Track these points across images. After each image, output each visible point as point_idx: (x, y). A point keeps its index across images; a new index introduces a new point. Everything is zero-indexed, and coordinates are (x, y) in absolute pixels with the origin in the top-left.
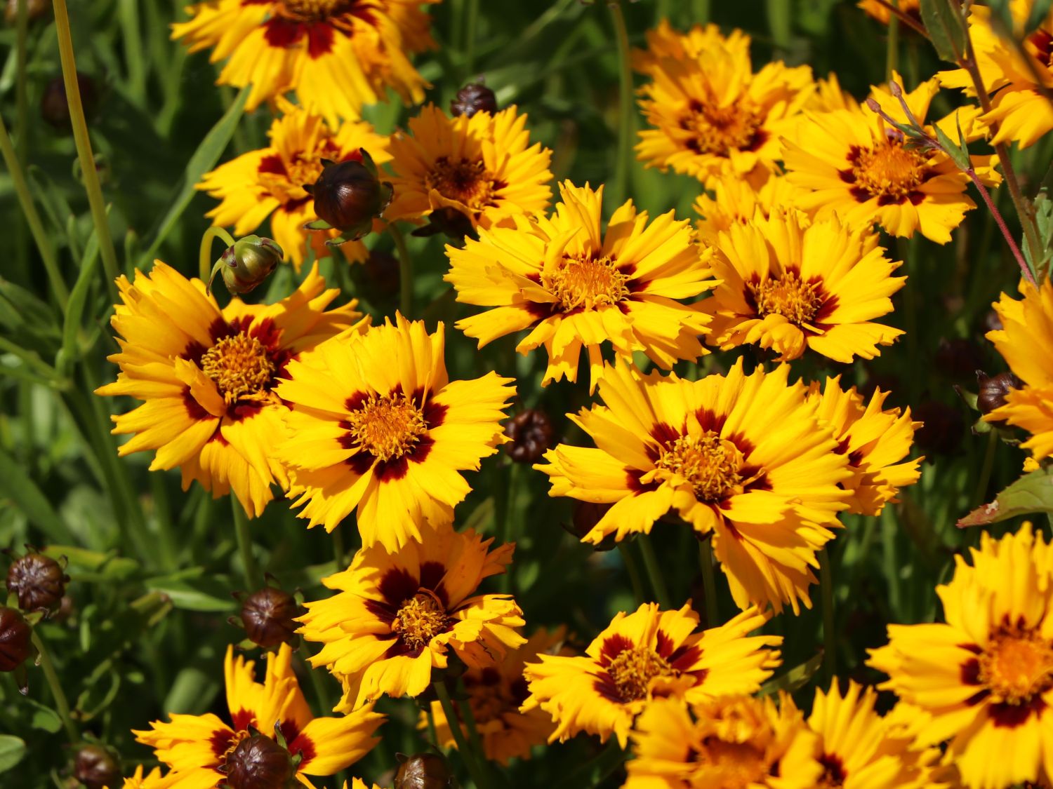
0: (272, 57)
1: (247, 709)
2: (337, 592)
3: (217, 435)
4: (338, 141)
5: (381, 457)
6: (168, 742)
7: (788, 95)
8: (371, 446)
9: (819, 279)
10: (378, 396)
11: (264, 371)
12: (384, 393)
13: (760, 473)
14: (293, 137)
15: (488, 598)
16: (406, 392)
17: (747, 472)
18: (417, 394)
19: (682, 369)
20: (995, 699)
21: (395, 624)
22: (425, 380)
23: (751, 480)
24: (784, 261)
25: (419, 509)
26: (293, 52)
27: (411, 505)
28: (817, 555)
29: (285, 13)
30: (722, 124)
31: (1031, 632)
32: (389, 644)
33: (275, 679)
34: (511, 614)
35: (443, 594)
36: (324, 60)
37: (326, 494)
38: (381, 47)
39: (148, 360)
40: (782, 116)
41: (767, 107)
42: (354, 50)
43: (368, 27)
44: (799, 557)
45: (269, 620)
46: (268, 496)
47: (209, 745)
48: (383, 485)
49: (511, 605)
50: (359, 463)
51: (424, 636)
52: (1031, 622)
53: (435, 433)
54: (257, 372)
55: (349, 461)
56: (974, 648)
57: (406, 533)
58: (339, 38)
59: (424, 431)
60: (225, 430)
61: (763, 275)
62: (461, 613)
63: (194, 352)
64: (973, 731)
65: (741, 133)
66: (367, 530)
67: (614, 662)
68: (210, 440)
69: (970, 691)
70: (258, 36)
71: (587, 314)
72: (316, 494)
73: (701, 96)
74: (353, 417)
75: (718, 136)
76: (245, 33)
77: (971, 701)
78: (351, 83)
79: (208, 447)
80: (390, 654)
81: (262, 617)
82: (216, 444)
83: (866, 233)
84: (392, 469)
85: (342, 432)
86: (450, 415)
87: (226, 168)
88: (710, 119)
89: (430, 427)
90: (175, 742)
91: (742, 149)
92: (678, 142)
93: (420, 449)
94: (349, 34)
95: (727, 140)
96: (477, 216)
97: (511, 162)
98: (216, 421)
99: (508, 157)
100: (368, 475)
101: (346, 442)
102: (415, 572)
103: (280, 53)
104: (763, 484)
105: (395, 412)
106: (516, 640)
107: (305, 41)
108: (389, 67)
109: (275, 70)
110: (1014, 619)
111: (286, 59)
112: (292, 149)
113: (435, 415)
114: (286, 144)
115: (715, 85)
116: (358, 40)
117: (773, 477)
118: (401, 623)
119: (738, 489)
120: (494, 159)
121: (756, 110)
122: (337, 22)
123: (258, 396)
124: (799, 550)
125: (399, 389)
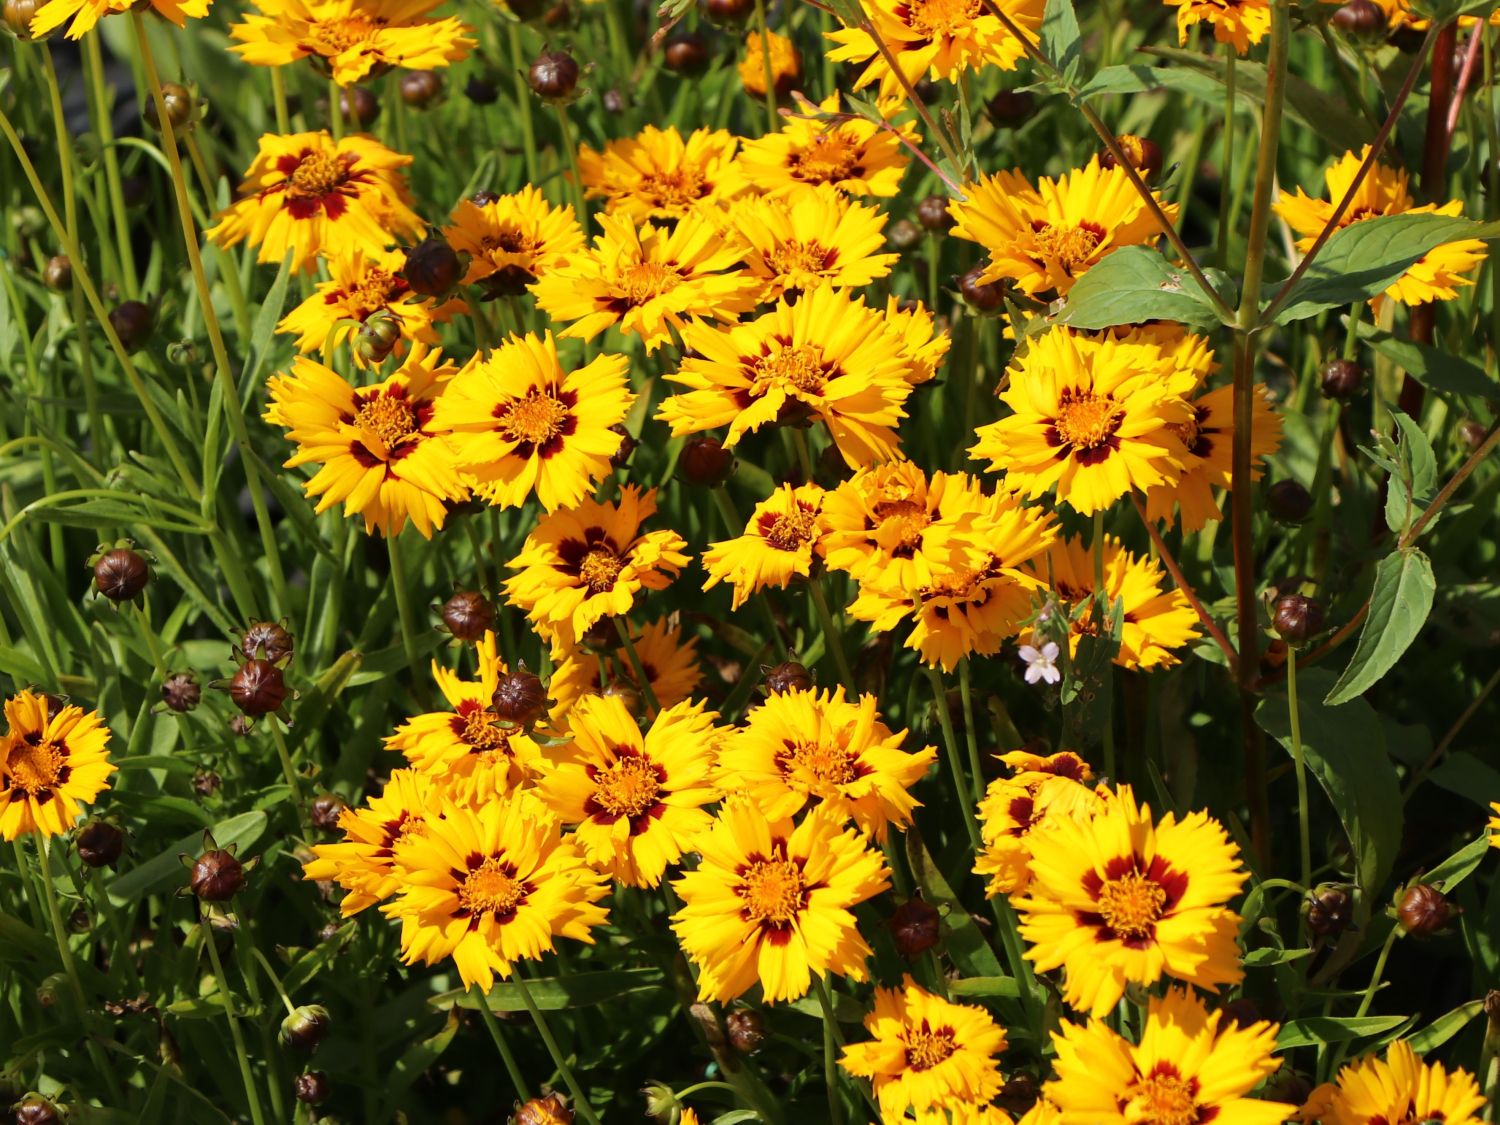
0: (300, 229)
1: (467, 698)
2: (524, 568)
3: (389, 474)
4: (381, 268)
5: (541, 440)
6: (415, 738)
7: (718, 153)
8: (527, 436)
9: (814, 242)
10: (517, 400)
11: (408, 418)
12: (522, 395)
13: (835, 367)
14: (346, 272)
15: (649, 536)
16: (540, 389)
17: (826, 367)
18: (548, 387)
19: (746, 317)
20: (1080, 448)
21: (583, 575)
22: (551, 376)
23: (830, 373)
24: (782, 239)
25: (585, 469)
26: (317, 219)
27: (578, 467)
28: (903, 408)
29: (299, 193)
30: (676, 182)
31: (1089, 395)
32: (585, 589)
33: (489, 661)
34: (674, 540)
35: (611, 542)
36: (343, 219)
37: (506, 482)
38: (385, 201)
39: (316, 431)
40: (718, 168)
41: (704, 165)
42: (364, 207)
43: (370, 186)
44: (890, 414)
45: (471, 614)
46: (444, 511)
47: (450, 730)
48: (549, 463)
49: (671, 534)
50: (524, 451)
51: (608, 577)
52: (1085, 387)
53: (575, 411)
54: (403, 420)
55: (514, 452)
56: (1050, 421)
57: (581, 488)
58: (348, 200)
59: (566, 412)
60: (394, 469)
61: (772, 250)
62: (633, 552)
63: (348, 419)
64: (1071, 474)
65: (691, 187)
66: (549, 500)
67: (772, 530)
68: (385, 479)
69: (1057, 449)
70: (284, 216)
71: (659, 298)
72: (499, 484)
73: (649, 170)
74: (502, 422)
75: (677, 193)
76: (270, 219)
77: (1061, 456)
78: (371, 232)
79: (384, 487)
80: (588, 596)
81: (464, 613)
82: (391, 482)
83: (838, 200)
84: (551, 447)
85: (500, 434)
86: (580, 395)
87: (293, 315)
88: (664, 183)
89: (570, 407)
90: (421, 736)
91: (698, 198)
92: (647, 202)
93: (569, 425)
94: (355, 196)
95: (685, 193)
96: (532, 268)
97: (542, 226)
98: (383, 467)
99: (538, 223)
100: (535, 456)
101: (508, 438)
102: (581, 538)
103: (305, 222)
104: (838, 374)
105: (537, 407)
106: (683, 561)
107: (323, 209)
108: (394, 215)
109: (305, 237)
110: (1072, 389)
111: (312, 226)
112: (349, 282)
113: (570, 399)
114: (343, 279)
115: (659, 159)
116: (364, 197)
117: (844, 366)
118: (587, 574)
119: (824, 380)
120: (528, 227)
121: (697, 169)
122: (343, 189)
123: (410, 437)
124: (888, 409)
125: (533, 388)
